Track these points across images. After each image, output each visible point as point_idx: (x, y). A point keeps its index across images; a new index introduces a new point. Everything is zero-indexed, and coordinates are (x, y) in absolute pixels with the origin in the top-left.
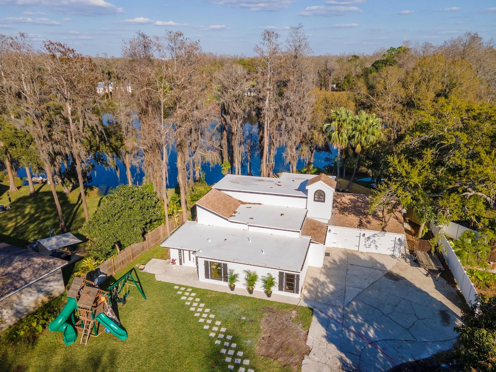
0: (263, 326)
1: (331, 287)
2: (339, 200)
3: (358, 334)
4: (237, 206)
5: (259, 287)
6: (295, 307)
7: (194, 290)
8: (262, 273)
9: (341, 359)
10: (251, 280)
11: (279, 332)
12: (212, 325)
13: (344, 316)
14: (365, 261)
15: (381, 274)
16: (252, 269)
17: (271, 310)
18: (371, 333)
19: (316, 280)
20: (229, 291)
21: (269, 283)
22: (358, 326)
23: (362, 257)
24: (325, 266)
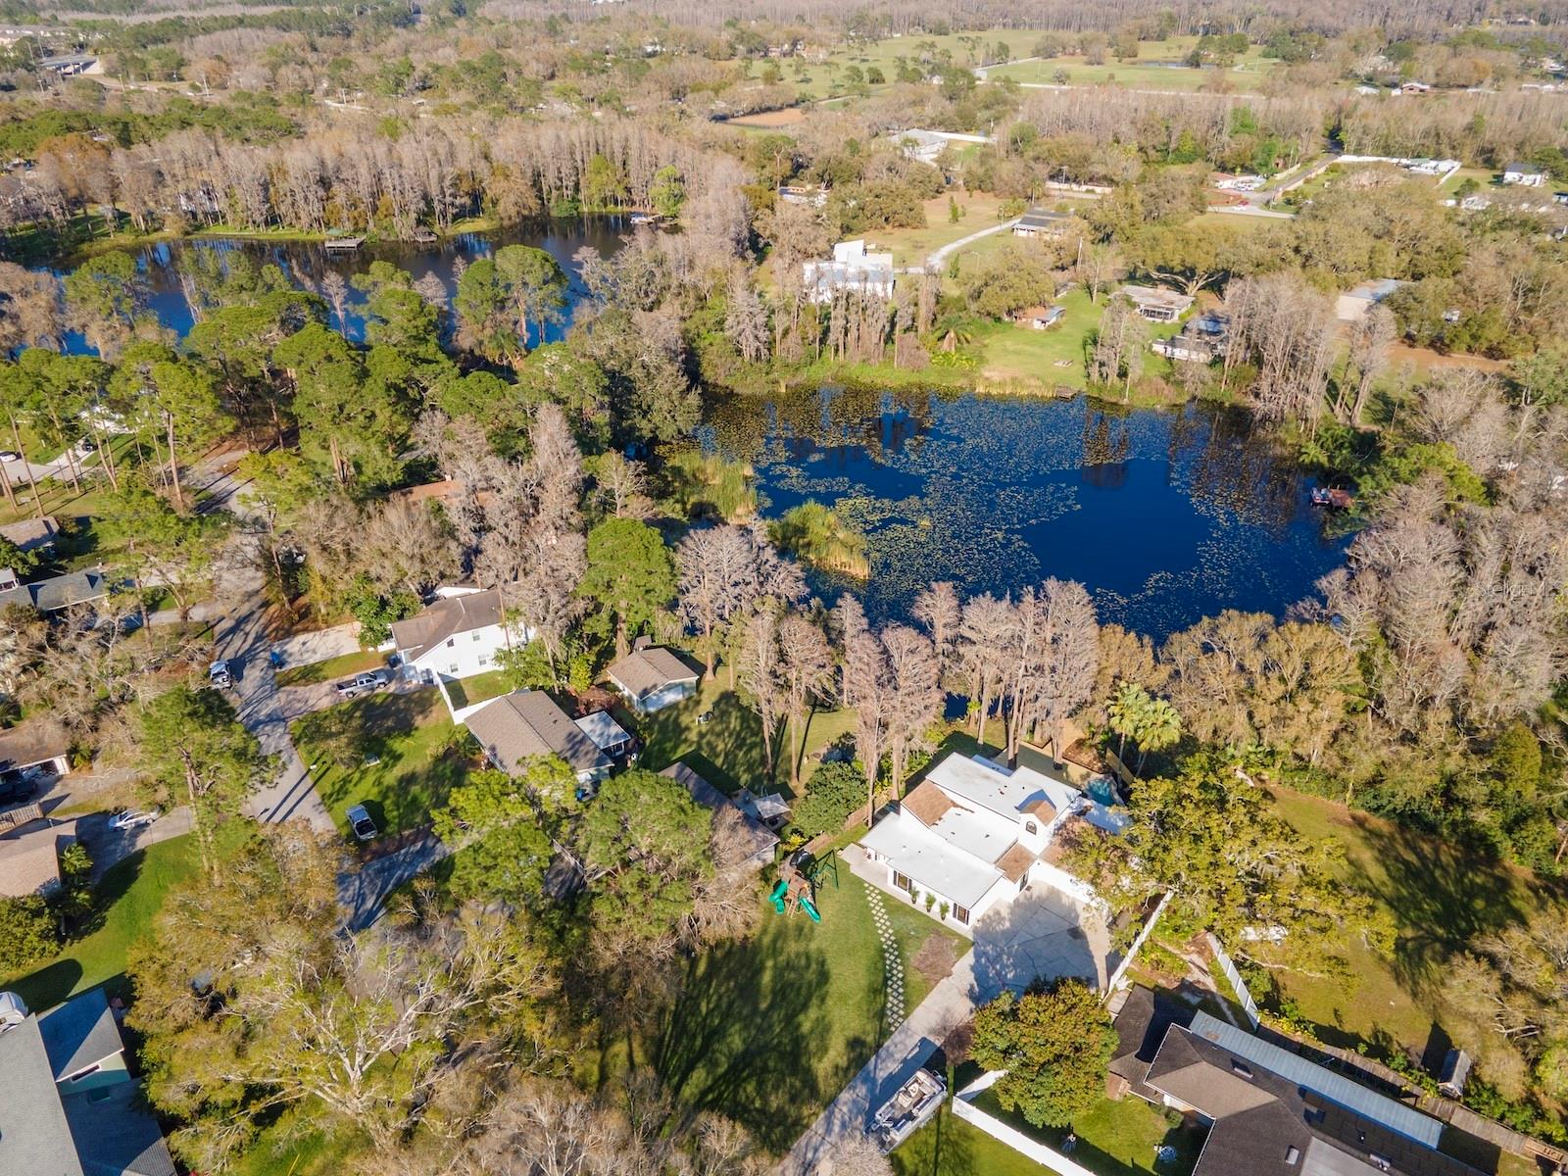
0: (926, 945)
1: (1007, 924)
2: (1069, 826)
3: (998, 974)
4: (946, 809)
5: (936, 908)
6: (959, 936)
7: (881, 893)
8: (940, 899)
9: (972, 986)
10: (930, 901)
11: (935, 954)
12: (886, 931)
13: (999, 955)
14: (1064, 906)
15: (1067, 926)
16: (932, 893)
17: (938, 933)
18: (1010, 976)
19: (998, 913)
20: (911, 904)
21: (944, 909)
22: (1003, 967)
23: (1065, 901)
24: (1016, 901)
